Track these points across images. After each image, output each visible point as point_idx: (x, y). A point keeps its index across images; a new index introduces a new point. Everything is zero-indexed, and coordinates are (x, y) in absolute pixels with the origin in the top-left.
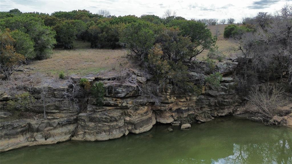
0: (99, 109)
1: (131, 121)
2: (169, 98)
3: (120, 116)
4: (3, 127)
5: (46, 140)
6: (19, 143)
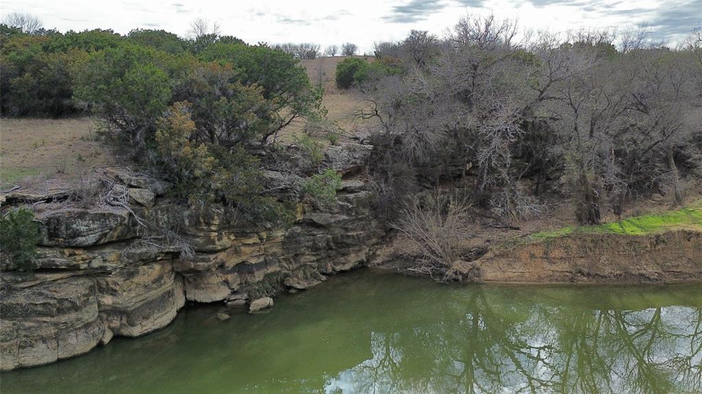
2: (216, 238)
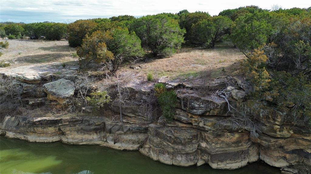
0: (170, 123)
1: (207, 149)
3: (189, 139)
4: (82, 121)
5: (114, 144)
6: (92, 140)
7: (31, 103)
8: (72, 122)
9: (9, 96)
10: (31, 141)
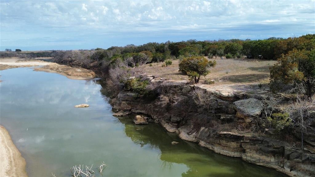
4: (262, 142)
5: (291, 171)
6: (269, 162)
7: (222, 118)
8: (252, 140)
9: (206, 110)
10: (216, 152)
